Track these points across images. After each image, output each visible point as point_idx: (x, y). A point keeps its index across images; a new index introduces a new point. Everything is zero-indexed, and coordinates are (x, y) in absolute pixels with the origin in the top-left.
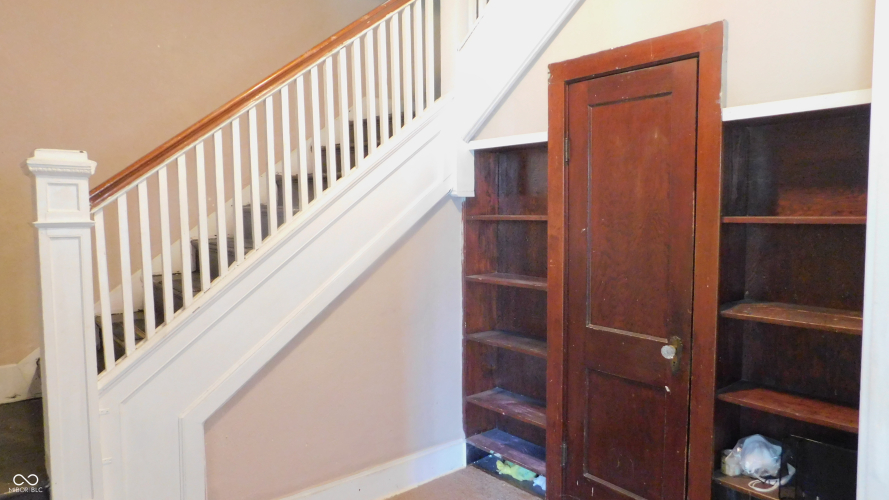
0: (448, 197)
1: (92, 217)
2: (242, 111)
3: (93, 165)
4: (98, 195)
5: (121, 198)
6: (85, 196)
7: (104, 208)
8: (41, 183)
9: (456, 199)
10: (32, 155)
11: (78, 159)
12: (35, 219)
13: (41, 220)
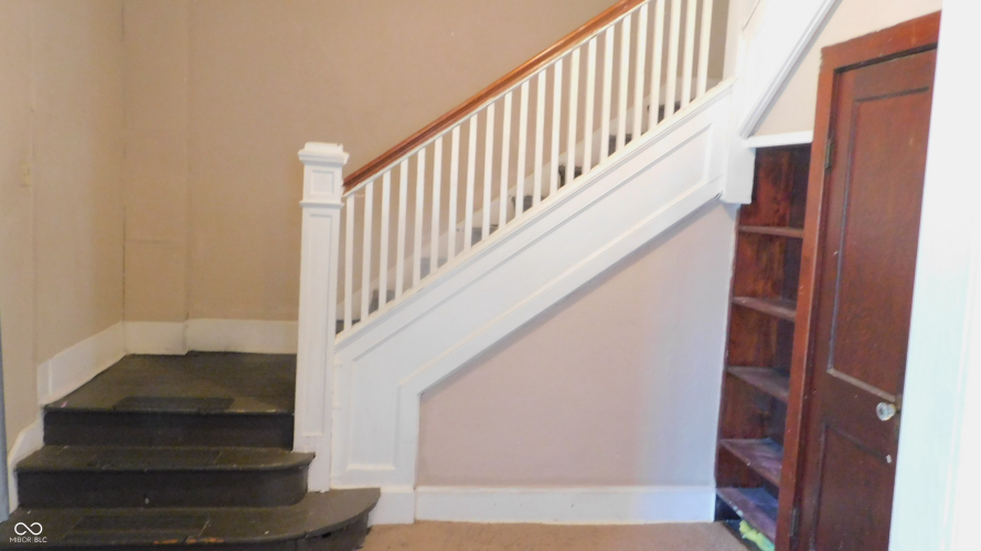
0: (716, 202)
1: (344, 200)
2: (481, 108)
3: (345, 157)
4: (350, 181)
5: (368, 185)
6: (339, 182)
7: (356, 192)
8: (308, 170)
9: (728, 206)
10: (303, 147)
11: (336, 151)
12: (301, 198)
13: (305, 200)
